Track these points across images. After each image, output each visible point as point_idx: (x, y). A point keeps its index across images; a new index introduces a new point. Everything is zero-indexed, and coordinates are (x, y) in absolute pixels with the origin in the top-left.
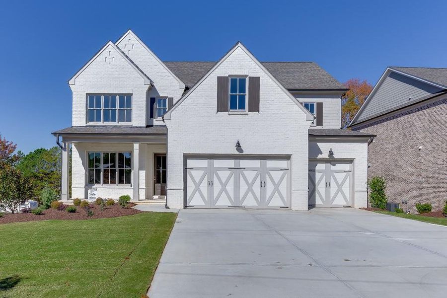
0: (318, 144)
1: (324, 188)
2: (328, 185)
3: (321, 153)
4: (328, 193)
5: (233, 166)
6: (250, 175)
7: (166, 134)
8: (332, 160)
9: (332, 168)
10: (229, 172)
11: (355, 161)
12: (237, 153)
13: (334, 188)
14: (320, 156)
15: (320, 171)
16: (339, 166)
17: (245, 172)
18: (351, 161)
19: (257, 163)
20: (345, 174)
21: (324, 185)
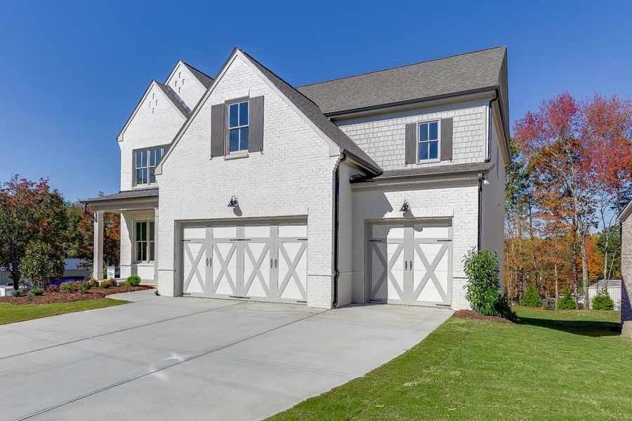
0: (387, 194)
1: (403, 272)
2: (409, 265)
3: (391, 210)
4: (409, 279)
5: (234, 236)
6: (257, 249)
7: (158, 196)
8: (410, 221)
9: (417, 235)
10: (230, 245)
11: (455, 221)
12: (234, 216)
13: (419, 271)
14: (388, 215)
15: (395, 241)
16: (429, 232)
17: (251, 245)
18: (446, 222)
19: (264, 231)
20: (440, 246)
21: (402, 266)
